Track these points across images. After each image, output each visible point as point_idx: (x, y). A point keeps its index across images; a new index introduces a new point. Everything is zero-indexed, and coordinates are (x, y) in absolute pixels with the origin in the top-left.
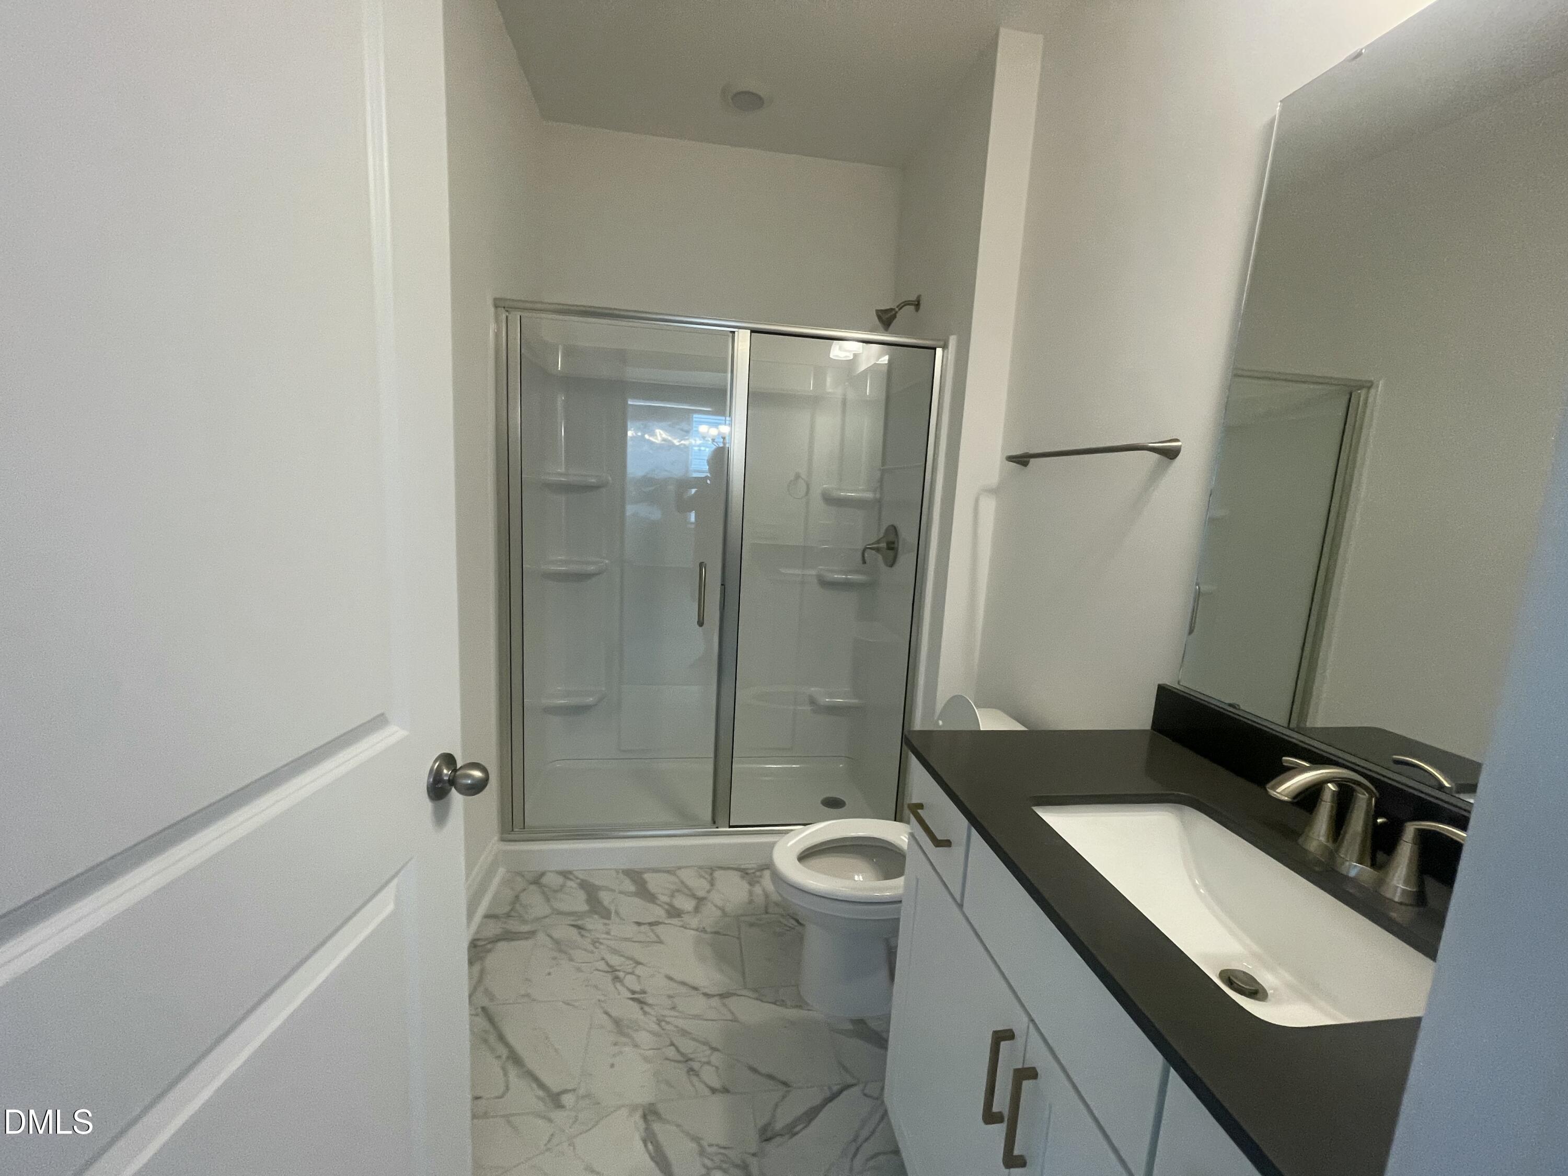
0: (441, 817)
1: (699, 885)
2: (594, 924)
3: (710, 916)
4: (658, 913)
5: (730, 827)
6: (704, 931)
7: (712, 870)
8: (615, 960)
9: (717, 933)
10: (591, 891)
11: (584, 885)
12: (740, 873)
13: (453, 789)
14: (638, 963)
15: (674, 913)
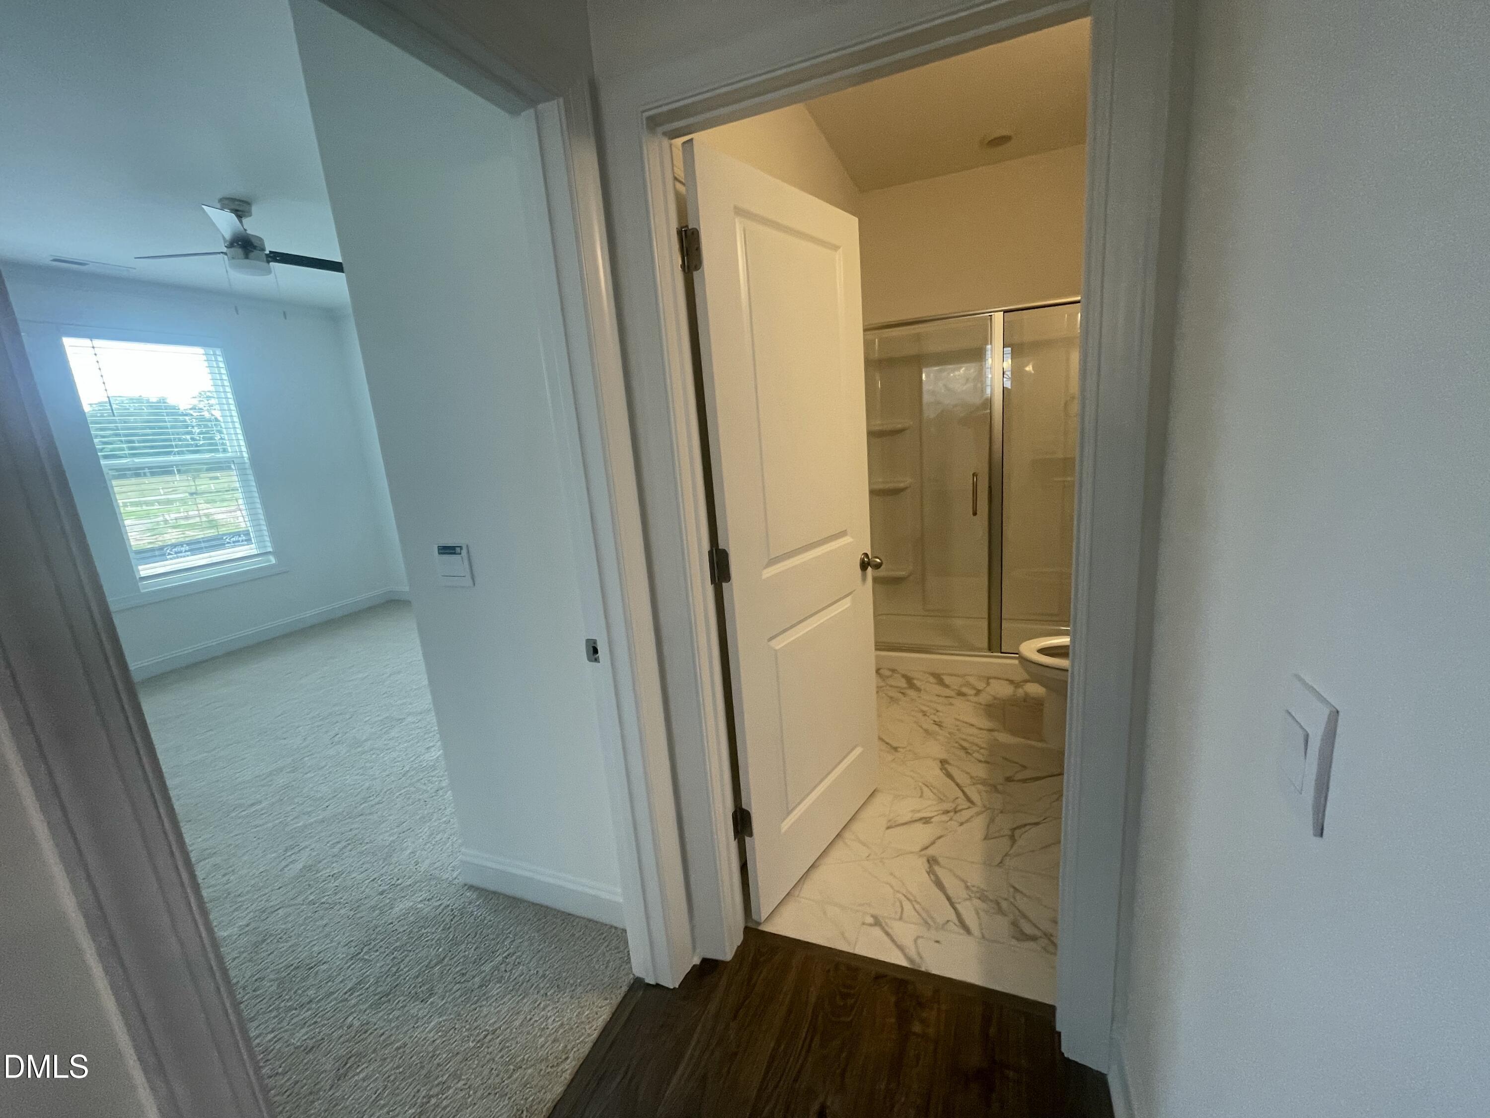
0: (864, 578)
1: (981, 685)
2: (912, 693)
3: (984, 698)
4: (952, 694)
5: (1002, 653)
6: (981, 704)
7: (989, 678)
8: (925, 709)
9: (987, 705)
10: (909, 680)
11: (904, 676)
12: (1008, 682)
13: (869, 567)
14: (938, 711)
15: (961, 694)
